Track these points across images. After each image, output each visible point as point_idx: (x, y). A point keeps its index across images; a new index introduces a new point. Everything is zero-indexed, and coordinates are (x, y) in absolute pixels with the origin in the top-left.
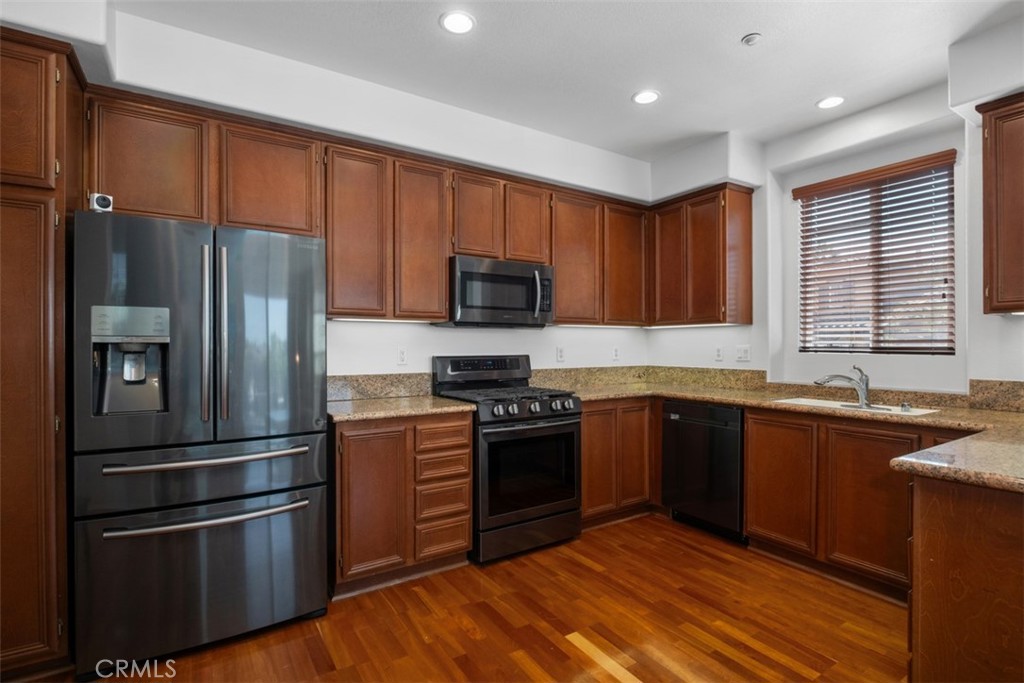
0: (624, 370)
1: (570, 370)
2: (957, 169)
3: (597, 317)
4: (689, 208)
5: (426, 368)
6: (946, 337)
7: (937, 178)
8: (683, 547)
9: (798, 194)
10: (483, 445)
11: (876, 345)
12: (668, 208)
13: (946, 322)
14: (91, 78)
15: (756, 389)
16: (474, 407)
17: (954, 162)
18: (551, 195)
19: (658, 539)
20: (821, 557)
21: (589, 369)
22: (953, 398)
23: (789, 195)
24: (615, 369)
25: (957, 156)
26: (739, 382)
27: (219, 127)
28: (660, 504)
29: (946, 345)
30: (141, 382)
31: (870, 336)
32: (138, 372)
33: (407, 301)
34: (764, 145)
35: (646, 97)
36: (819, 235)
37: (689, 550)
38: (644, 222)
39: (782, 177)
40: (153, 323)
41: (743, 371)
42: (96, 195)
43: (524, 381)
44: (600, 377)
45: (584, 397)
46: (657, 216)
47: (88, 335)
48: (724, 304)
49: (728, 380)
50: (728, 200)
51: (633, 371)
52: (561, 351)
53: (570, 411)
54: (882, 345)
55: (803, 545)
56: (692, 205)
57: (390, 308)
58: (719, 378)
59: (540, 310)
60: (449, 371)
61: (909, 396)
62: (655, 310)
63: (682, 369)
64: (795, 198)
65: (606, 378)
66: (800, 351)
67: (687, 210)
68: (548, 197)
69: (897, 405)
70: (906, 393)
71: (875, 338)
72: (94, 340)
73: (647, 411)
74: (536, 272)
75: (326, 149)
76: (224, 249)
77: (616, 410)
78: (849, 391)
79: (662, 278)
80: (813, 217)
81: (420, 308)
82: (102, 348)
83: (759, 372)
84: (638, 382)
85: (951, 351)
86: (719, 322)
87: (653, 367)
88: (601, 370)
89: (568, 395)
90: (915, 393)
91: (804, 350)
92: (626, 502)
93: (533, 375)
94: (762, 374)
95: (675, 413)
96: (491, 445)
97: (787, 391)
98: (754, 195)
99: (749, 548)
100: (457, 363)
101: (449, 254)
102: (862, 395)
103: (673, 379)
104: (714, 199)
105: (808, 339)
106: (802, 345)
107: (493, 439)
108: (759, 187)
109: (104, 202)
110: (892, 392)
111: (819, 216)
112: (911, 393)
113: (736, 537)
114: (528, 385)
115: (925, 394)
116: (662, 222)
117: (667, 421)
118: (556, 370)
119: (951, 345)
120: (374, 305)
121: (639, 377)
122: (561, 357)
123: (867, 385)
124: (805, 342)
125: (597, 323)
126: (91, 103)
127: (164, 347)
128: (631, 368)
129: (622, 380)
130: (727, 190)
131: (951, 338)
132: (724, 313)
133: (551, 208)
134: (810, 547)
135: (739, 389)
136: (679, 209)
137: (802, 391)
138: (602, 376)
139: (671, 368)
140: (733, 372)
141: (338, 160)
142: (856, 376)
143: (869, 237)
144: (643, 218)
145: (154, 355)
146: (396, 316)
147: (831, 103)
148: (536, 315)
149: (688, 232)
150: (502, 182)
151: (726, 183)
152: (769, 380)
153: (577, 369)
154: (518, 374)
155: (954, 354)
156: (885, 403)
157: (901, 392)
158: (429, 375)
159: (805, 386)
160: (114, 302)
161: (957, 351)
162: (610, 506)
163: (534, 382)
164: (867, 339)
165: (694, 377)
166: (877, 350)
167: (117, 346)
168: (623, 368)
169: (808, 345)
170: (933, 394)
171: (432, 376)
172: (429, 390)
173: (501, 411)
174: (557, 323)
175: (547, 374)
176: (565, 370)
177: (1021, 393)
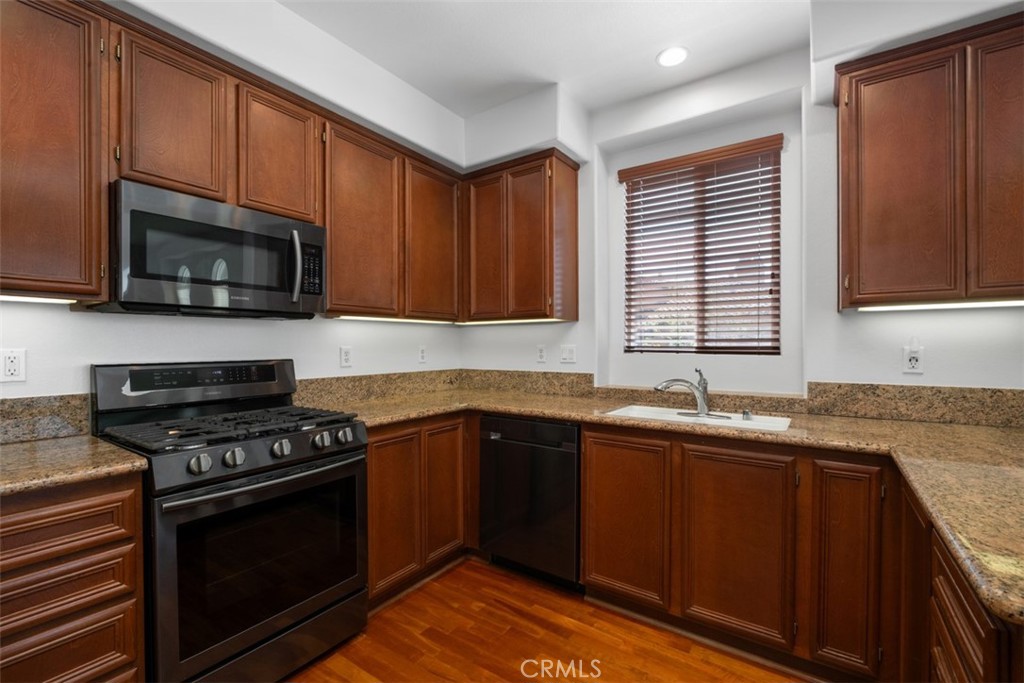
0: (433, 376)
1: (361, 378)
2: (784, 156)
3: (395, 307)
4: (510, 178)
6: (770, 336)
7: (763, 173)
8: (510, 617)
9: (624, 176)
11: (700, 344)
12: (486, 176)
13: (770, 320)
15: (582, 395)
17: (781, 148)
18: (324, 125)
19: (477, 606)
20: (675, 611)
21: (388, 376)
22: (791, 402)
23: (615, 177)
24: (422, 375)
25: (785, 142)
26: (564, 388)
28: (477, 547)
29: (769, 344)
31: (694, 335)
34: (592, 113)
36: (645, 223)
37: (516, 619)
38: (456, 194)
39: (608, 154)
41: (569, 375)
43: (283, 399)
44: (403, 385)
45: (370, 420)
46: (472, 187)
48: (552, 295)
49: (551, 384)
50: (554, 171)
51: (444, 375)
52: (347, 353)
53: (347, 447)
54: (707, 344)
55: (653, 597)
56: (514, 175)
58: (542, 382)
59: (302, 291)
60: (126, 390)
61: (746, 401)
62: (470, 303)
63: (500, 373)
64: (621, 182)
65: (410, 386)
66: (626, 351)
67: (508, 181)
68: (320, 127)
69: (736, 412)
70: (743, 398)
71: (700, 337)
73: (460, 430)
74: (295, 233)
77: (420, 431)
78: (683, 397)
79: (477, 263)
80: (638, 204)
83: (585, 375)
84: (450, 390)
85: (775, 351)
86: (546, 316)
87: (467, 371)
88: (403, 376)
89: (348, 421)
90: (752, 397)
91: (629, 350)
92: (433, 556)
93: (299, 389)
94: (589, 378)
95: (496, 431)
96: (182, 530)
97: (617, 396)
98: (580, 172)
99: (586, 598)
100: (142, 376)
101: (107, 176)
102: (700, 400)
103: (490, 385)
104: (540, 168)
105: (632, 337)
106: (627, 344)
108: (585, 163)
110: (728, 397)
111: (645, 202)
112: (748, 397)
113: (572, 588)
114: (291, 404)
115: (762, 398)
116: (478, 195)
117: (486, 443)
118: (338, 379)
119: (775, 344)
121: (451, 382)
122: (347, 360)
123: (705, 388)
124: (629, 340)
125: (396, 315)
128: (441, 372)
129: (431, 387)
130: (554, 158)
131: (776, 336)
132: (551, 306)
133: (324, 143)
134: (662, 599)
135: (563, 395)
136: (498, 180)
137: (632, 397)
138: (405, 384)
139: (488, 371)
140: (557, 375)
142: (693, 378)
143: (693, 227)
144: (455, 186)
147: (673, 58)
148: (295, 300)
149: (509, 210)
150: (231, 79)
151: (553, 149)
152: (596, 385)
153: (370, 377)
154: (274, 387)
155: (779, 354)
156: (722, 410)
157: (738, 397)
158: (83, 398)
159: (636, 391)
161: (782, 350)
162: (413, 567)
163: (299, 401)
164: (691, 338)
165: (514, 382)
166: (702, 350)
168: (431, 373)
169: (632, 344)
170: (770, 399)
171: (94, 397)
172: (87, 425)
173: (206, 462)
174: (333, 313)
175: (324, 385)
176: (353, 379)
177: (860, 396)
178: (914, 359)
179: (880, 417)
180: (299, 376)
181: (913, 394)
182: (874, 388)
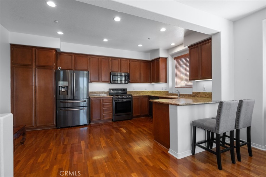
1: (136, 91)
5: (108, 91)
9: (175, 58)
10: (114, 102)
14: (58, 51)
16: (112, 96)
18: (129, 61)
21: (140, 91)
22: (191, 95)
24: (146, 91)
26: (165, 93)
27: (74, 56)
28: (149, 115)
30: (65, 91)
32: (64, 90)
33: (103, 80)
34: (168, 50)
35: (140, 46)
38: (149, 64)
39: (172, 56)
40: (66, 84)
41: (165, 91)
42: (59, 67)
47: (58, 85)
48: (160, 79)
52: (134, 88)
53: (130, 98)
57: (100, 81)
59: (127, 81)
60: (111, 91)
63: (158, 91)
64: (174, 59)
67: (155, 62)
71: (185, 85)
72: (59, 86)
73: (147, 98)
74: (126, 74)
75: (90, 57)
76: (74, 74)
77: (140, 98)
81: (105, 81)
82: (60, 87)
87: (154, 91)
89: (131, 95)
94: (168, 92)
96: (115, 102)
98: (167, 59)
100: (113, 90)
101: (110, 72)
102: (179, 95)
103: (156, 93)
106: (176, 86)
107: (116, 101)
108: (168, 58)
109: (60, 68)
116: (152, 64)
118: (133, 91)
120: (98, 80)
121: (151, 93)
125: (139, 83)
126: (58, 54)
127: (67, 87)
128: (149, 91)
129: (147, 93)
130: (160, 59)
132: (160, 81)
133: (129, 63)
136: (154, 62)
138: (143, 92)
141: (92, 58)
142: (177, 92)
145: (66, 88)
146: (101, 82)
147: (173, 44)
149: (155, 66)
150: (120, 59)
151: (160, 57)
152: (169, 93)
154: (125, 92)
160: (61, 81)
161: (193, 87)
163: (127, 93)
165: (159, 93)
167: (61, 87)
168: (147, 91)
171: (109, 92)
172: (108, 94)
173: (117, 97)
174: (132, 82)
175: (131, 92)
176: (135, 91)
177: (198, 94)
178: (204, 88)
179: (200, 97)
180: (127, 91)
181: (204, 93)
182: (200, 92)
